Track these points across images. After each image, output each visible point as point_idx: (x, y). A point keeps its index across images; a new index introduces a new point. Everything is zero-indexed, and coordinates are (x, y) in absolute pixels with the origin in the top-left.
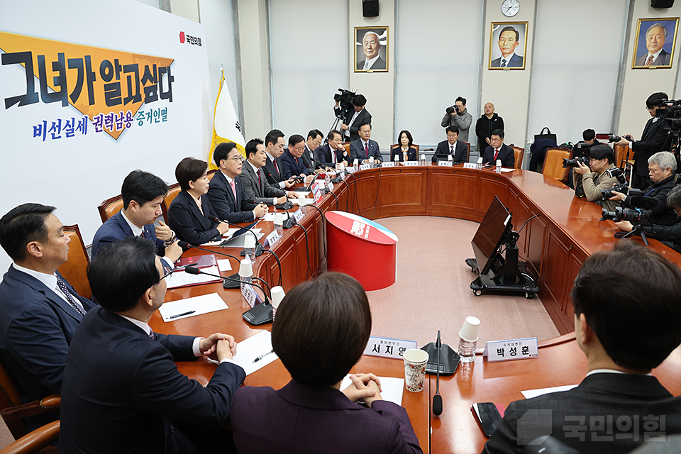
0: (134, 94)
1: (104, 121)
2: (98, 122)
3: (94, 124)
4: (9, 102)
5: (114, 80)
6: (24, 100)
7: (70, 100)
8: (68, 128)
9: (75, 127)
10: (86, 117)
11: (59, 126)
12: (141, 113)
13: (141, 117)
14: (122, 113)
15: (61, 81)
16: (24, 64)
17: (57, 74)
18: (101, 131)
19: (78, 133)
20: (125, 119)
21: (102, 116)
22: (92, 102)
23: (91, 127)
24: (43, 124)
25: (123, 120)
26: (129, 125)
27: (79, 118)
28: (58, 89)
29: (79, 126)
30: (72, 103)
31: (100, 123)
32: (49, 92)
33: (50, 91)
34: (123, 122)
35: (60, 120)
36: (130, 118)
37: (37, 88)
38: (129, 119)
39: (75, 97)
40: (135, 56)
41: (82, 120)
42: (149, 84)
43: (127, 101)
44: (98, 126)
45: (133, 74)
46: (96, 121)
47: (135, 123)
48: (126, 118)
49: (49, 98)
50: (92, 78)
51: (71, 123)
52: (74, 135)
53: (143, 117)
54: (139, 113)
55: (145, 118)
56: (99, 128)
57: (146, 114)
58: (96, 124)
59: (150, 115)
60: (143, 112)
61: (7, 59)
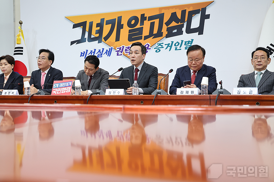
0: (155, 31)
1: (124, 49)
2: (120, 50)
3: (116, 51)
4: (72, 43)
5: (138, 26)
6: (78, 42)
7: (103, 40)
8: (99, 53)
9: (104, 53)
10: (112, 48)
11: (94, 53)
12: (160, 44)
13: (160, 46)
15: (100, 32)
16: (82, 27)
17: (99, 28)
18: (121, 55)
19: (104, 56)
21: (123, 47)
22: (118, 39)
23: (114, 53)
24: (85, 52)
27: (107, 48)
28: (98, 35)
29: (106, 52)
30: (104, 41)
31: (121, 51)
32: (92, 37)
35: (95, 50)
36: (148, 47)
37: (86, 36)
39: (106, 38)
40: (161, 9)
41: (109, 50)
42: (174, 24)
43: (146, 38)
44: (119, 52)
45: (157, 21)
47: (152, 51)
50: (120, 26)
51: (101, 51)
52: (102, 57)
53: (161, 47)
54: (157, 44)
55: (163, 47)
56: (120, 53)
57: (165, 45)
58: (118, 51)
59: (170, 45)
60: (163, 43)
61: (75, 26)
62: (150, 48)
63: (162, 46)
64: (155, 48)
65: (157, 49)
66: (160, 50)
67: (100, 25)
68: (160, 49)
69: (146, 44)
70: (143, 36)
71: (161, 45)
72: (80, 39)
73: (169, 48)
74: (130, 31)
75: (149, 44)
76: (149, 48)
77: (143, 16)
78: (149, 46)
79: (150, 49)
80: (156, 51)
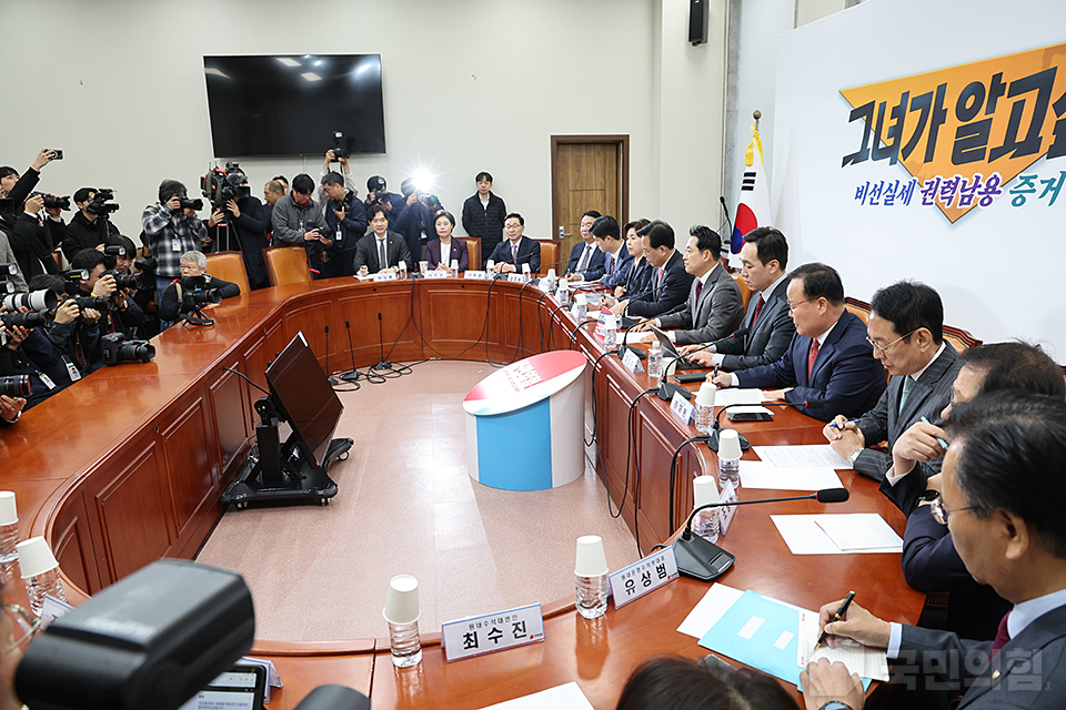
0: (1021, 137)
1: (940, 189)
2: (930, 189)
3: (922, 192)
4: (846, 160)
5: (981, 116)
6: (855, 159)
7: (900, 156)
8: (889, 193)
9: (897, 194)
11: (880, 190)
12: (1027, 180)
13: (1026, 187)
14: (978, 178)
15: (896, 132)
16: (865, 117)
17: (895, 121)
18: (931, 203)
19: (898, 201)
20: (982, 189)
21: (939, 180)
22: (929, 157)
23: (917, 196)
24: (865, 186)
25: (977, 190)
26: (986, 201)
27: (905, 180)
28: (891, 142)
29: (902, 192)
30: (902, 160)
31: (932, 191)
32: (880, 148)
33: (881, 146)
34: (976, 193)
35: (883, 184)
36: (994, 187)
37: (871, 143)
38: (992, 190)
39: (907, 152)
40: (1052, 52)
41: (907, 185)
43: (996, 154)
44: (927, 196)
45: (1031, 98)
46: (927, 187)
47: (1003, 200)
48: (984, 186)
49: (880, 154)
50: (940, 117)
51: (893, 188)
52: (893, 204)
53: (1029, 188)
54: (1021, 178)
55: (1034, 191)
56: (929, 200)
57: (1042, 182)
58: (925, 192)
59: (1055, 185)
60: (1036, 177)
61: (854, 116)
62: (1001, 189)
63: (1032, 185)
64: (1012, 192)
65: (1018, 195)
66: (1024, 200)
67: (898, 113)
68: (1024, 195)
69: (992, 176)
70: (989, 147)
71: (1031, 181)
72: (859, 150)
73: (1051, 193)
74: (960, 131)
75: (999, 176)
76: (998, 188)
77: (997, 78)
78: (998, 180)
79: (999, 192)
80: (1014, 203)
